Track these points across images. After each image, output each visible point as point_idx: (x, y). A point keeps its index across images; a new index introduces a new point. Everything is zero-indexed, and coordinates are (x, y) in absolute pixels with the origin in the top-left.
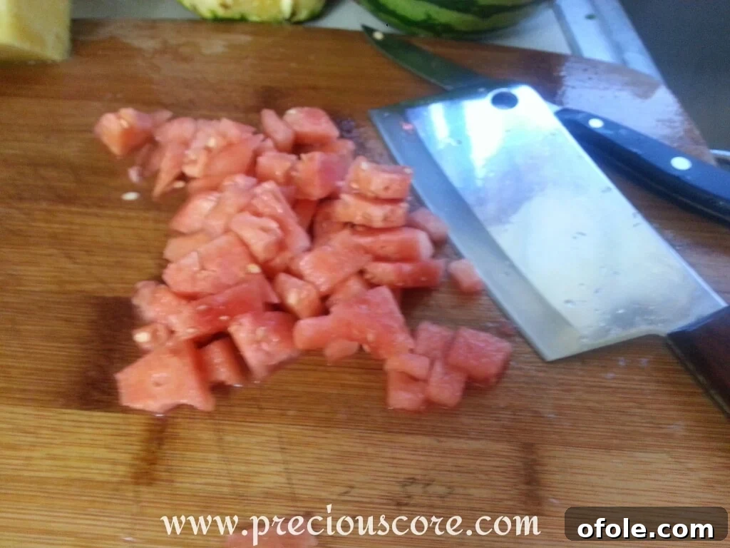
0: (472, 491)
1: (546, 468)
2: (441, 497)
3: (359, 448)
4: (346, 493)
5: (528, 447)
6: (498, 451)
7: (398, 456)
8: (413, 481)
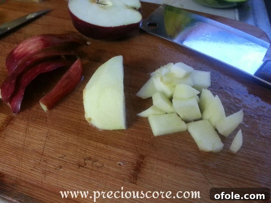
0: (110, 168)
1: (145, 166)
2: (98, 167)
3: (75, 142)
4: (62, 157)
5: (142, 157)
6: (129, 155)
7: (88, 148)
8: (90, 159)
